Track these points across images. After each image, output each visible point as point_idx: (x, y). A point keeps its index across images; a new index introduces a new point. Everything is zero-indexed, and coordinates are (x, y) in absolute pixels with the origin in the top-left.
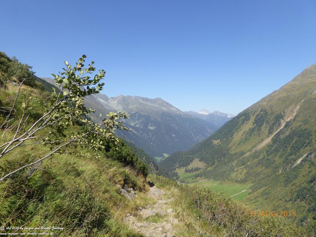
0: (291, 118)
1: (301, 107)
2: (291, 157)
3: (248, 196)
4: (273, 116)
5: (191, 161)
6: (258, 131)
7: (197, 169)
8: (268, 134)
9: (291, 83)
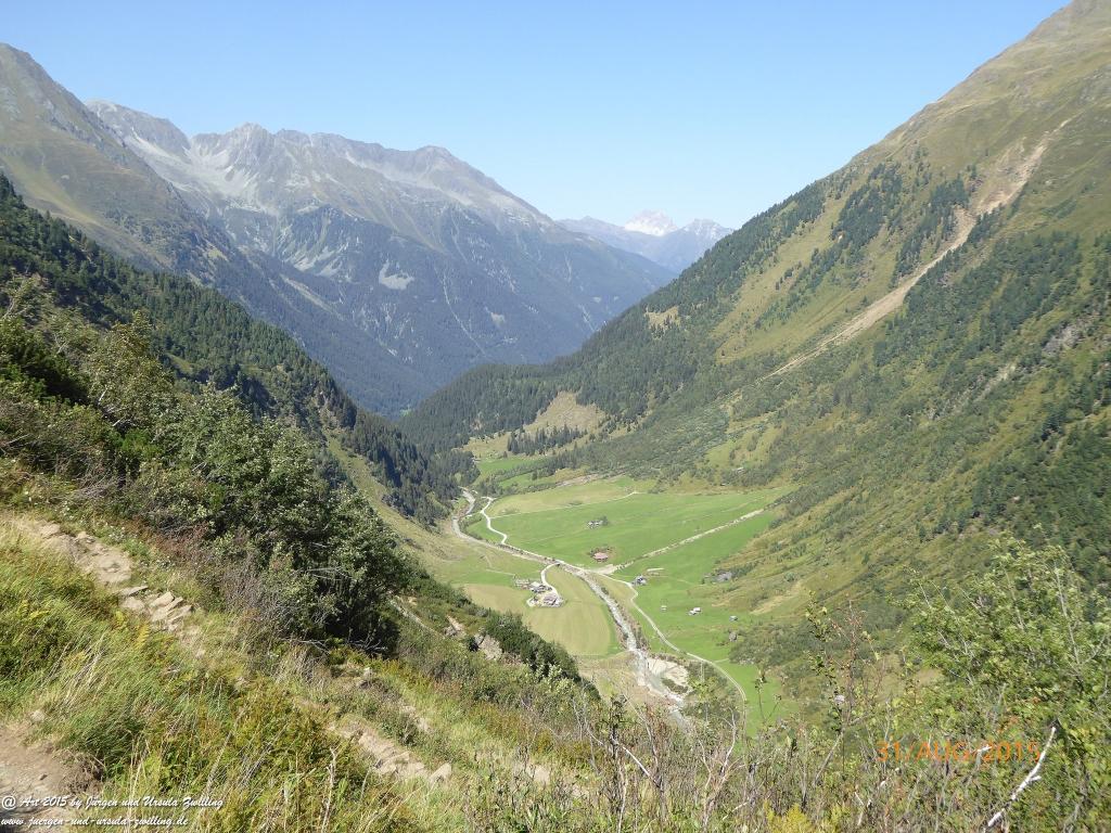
0: (1005, 199)
1: (1052, 147)
2: (978, 360)
3: (769, 535)
4: (925, 195)
5: (543, 404)
6: (849, 266)
7: (566, 437)
8: (895, 274)
9: (1023, 49)
